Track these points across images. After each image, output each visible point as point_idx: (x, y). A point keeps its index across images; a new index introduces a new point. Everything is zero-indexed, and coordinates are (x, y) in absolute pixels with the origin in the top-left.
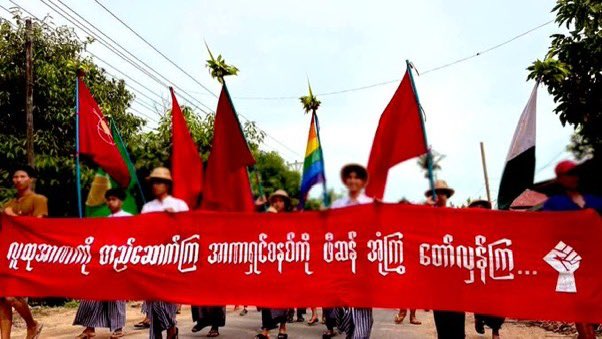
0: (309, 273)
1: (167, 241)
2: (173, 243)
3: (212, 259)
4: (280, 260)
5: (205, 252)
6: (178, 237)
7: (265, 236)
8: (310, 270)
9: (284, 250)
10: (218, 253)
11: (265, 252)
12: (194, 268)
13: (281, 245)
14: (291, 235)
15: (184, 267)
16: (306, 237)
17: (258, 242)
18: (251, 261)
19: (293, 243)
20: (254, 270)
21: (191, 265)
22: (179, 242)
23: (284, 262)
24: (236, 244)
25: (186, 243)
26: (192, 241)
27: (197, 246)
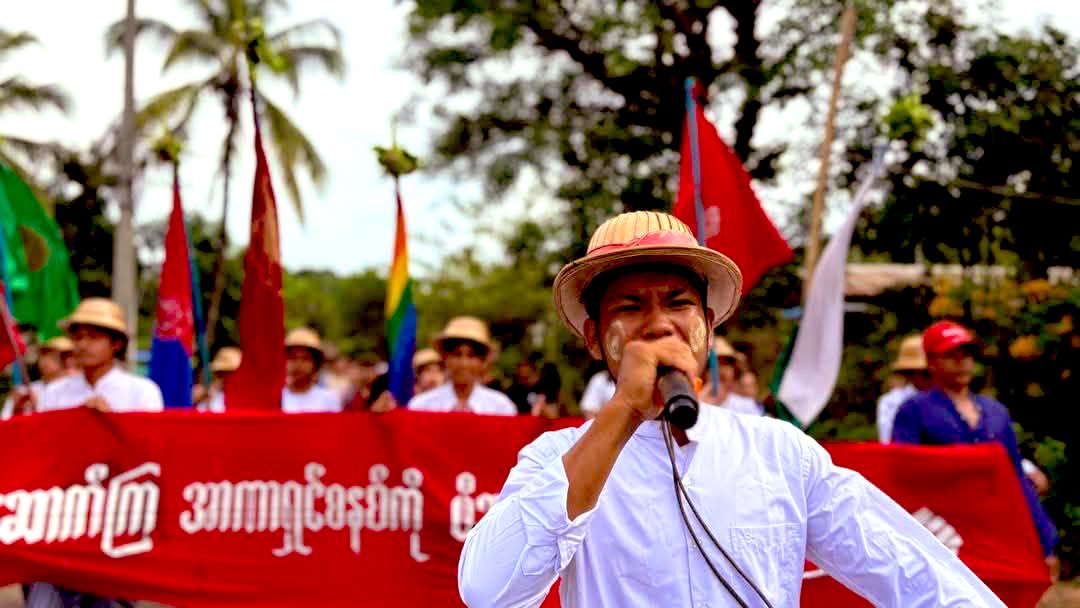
0: (421, 558)
1: (71, 477)
2: (84, 483)
3: (192, 519)
4: (356, 527)
5: (171, 505)
6: (102, 470)
7: (321, 470)
8: (423, 550)
9: (363, 503)
10: (206, 506)
11: (320, 505)
12: (145, 545)
13: (356, 492)
14: (379, 472)
15: (119, 541)
16: (414, 475)
17: (304, 482)
18: (287, 526)
19: (383, 490)
20: (293, 545)
21: (138, 537)
22: (105, 484)
23: (365, 532)
24: (252, 486)
25: (124, 484)
26: (140, 480)
27: (153, 491)
